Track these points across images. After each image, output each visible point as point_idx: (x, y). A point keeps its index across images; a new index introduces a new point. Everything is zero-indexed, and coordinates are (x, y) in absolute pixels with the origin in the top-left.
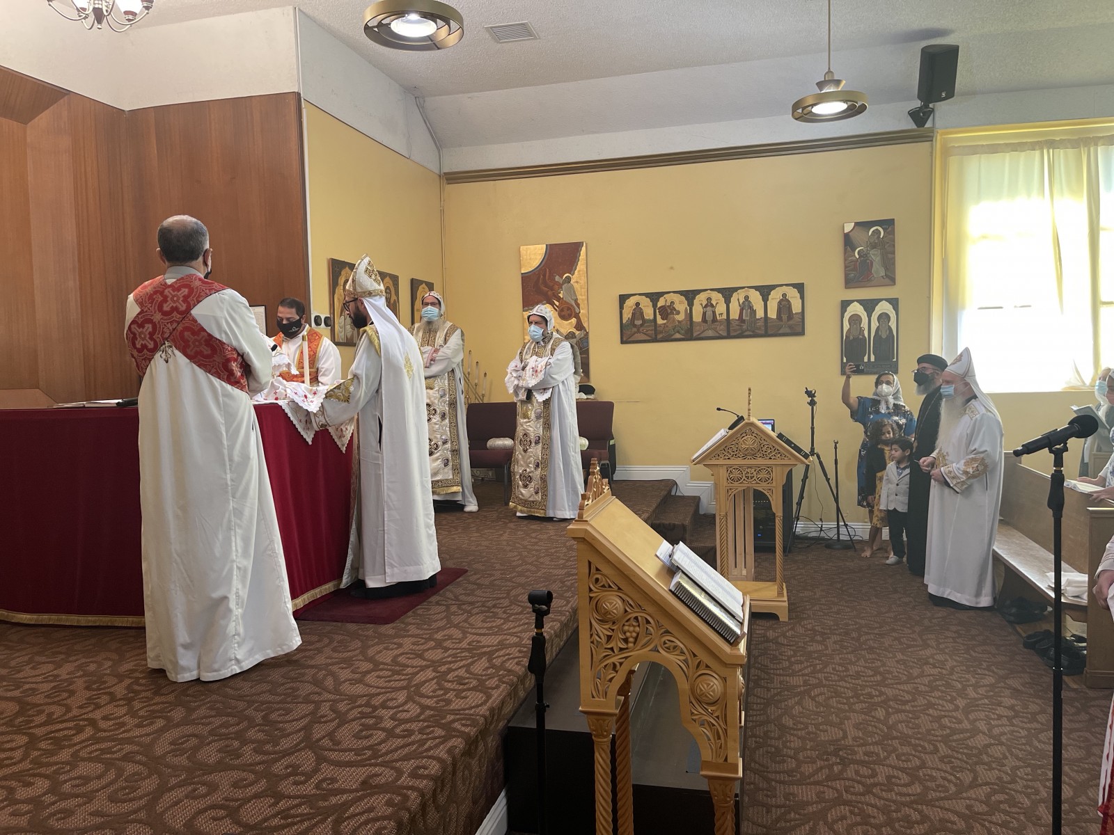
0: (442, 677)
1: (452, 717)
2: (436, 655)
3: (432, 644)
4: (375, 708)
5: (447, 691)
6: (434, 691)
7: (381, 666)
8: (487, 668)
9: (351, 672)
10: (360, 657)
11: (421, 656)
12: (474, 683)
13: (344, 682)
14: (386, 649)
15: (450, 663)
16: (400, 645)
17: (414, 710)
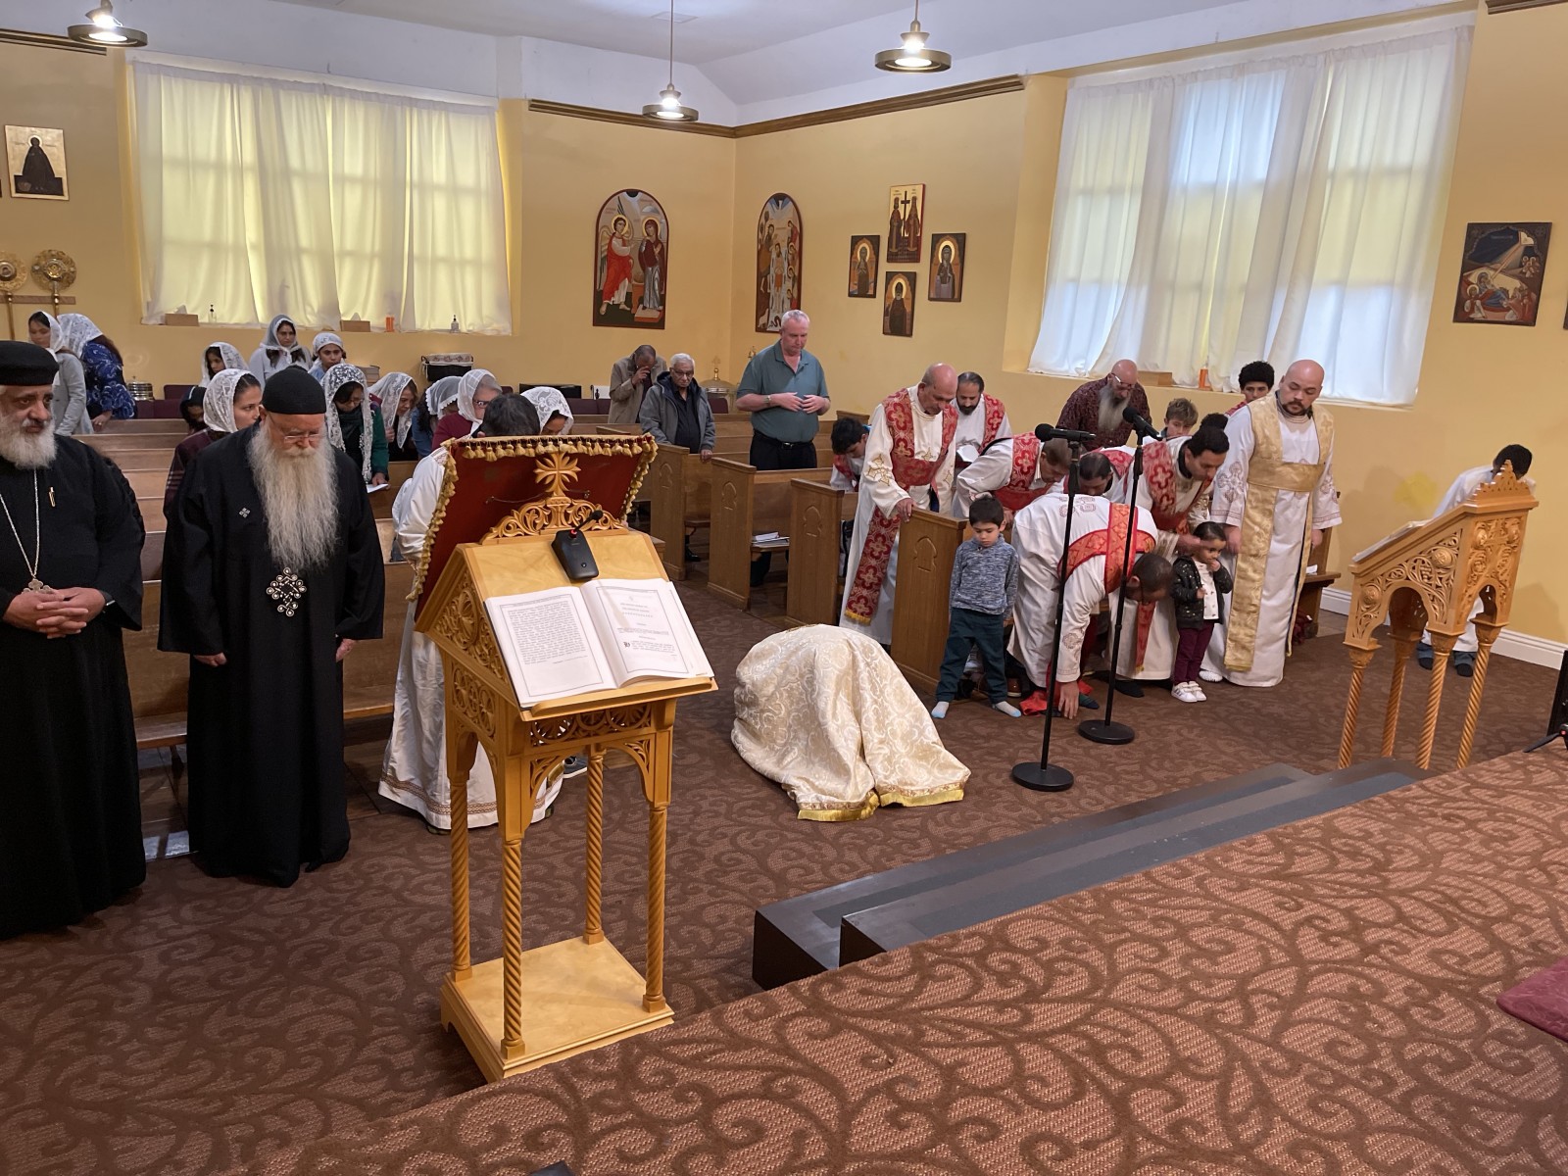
0: (1379, 867)
1: (1389, 816)
2: (1373, 910)
3: (1371, 936)
4: (1491, 859)
5: (1382, 847)
6: (1400, 852)
7: (1477, 921)
8: (1301, 855)
9: (1533, 931)
10: (1519, 958)
11: (1401, 916)
12: (1335, 843)
13: (1541, 917)
14: (1464, 960)
15: (1353, 885)
16: (1435, 955)
17: (1437, 840)
